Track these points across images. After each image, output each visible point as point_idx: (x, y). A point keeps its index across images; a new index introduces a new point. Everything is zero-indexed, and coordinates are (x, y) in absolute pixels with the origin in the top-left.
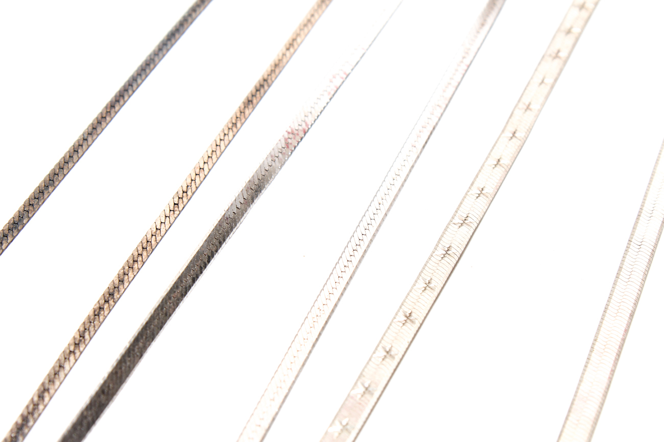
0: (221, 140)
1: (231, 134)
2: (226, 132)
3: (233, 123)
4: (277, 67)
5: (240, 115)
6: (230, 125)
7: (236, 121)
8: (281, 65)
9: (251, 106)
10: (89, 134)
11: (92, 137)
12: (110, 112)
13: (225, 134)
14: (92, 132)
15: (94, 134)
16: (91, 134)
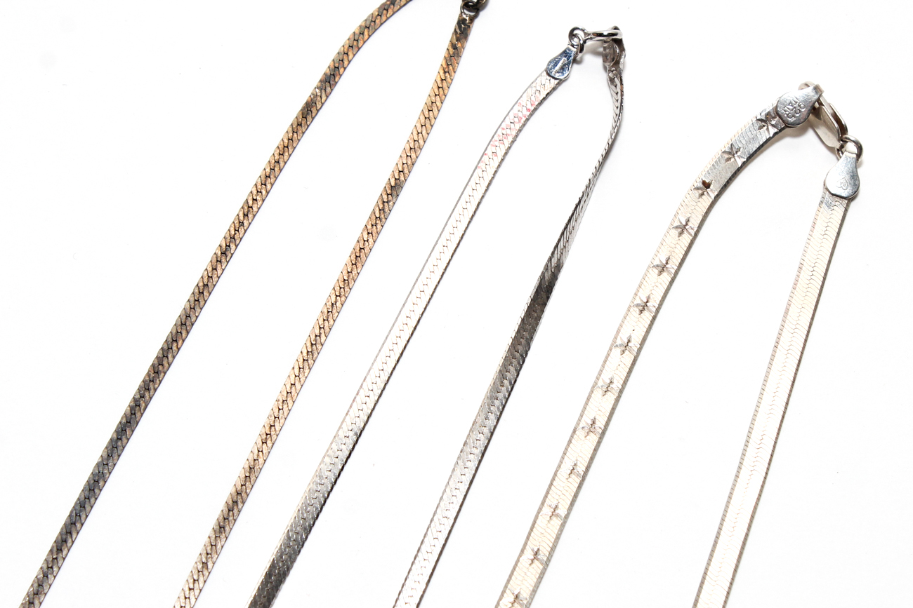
0: (190, 589)
1: (201, 580)
2: (196, 577)
3: (203, 563)
4: (252, 472)
5: (211, 549)
6: (200, 566)
7: (207, 558)
8: (257, 467)
9: (223, 536)
10: (34, 594)
11: (39, 599)
12: (56, 558)
13: (194, 580)
14: (38, 591)
15: (41, 593)
16: (37, 594)
